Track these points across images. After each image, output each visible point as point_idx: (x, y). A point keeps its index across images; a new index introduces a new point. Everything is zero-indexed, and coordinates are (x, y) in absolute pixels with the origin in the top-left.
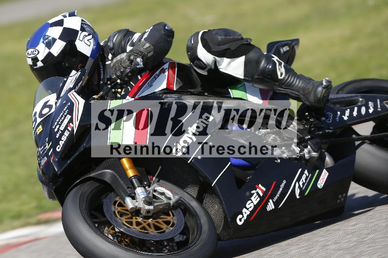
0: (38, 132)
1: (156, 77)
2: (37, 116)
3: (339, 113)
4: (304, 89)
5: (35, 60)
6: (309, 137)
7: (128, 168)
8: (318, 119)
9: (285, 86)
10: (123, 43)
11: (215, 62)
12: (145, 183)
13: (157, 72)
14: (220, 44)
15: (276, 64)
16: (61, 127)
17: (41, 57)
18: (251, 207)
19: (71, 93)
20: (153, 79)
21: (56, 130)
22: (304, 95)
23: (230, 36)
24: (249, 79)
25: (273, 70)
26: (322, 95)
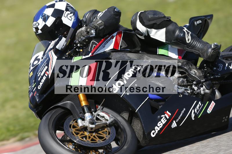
0: (30, 76)
1: (108, 41)
2: (31, 66)
3: (227, 64)
4: (202, 49)
5: (37, 29)
6: (204, 80)
7: (83, 100)
8: (212, 69)
9: (191, 47)
10: (92, 19)
11: (148, 32)
12: (93, 110)
13: (109, 38)
14: (150, 20)
15: (185, 33)
16: (41, 74)
17: (40, 27)
18: (161, 126)
19: (50, 52)
20: (105, 43)
21: (38, 76)
22: (202, 53)
23: (156, 15)
24: (169, 43)
25: (183, 37)
26: (211, 54)
